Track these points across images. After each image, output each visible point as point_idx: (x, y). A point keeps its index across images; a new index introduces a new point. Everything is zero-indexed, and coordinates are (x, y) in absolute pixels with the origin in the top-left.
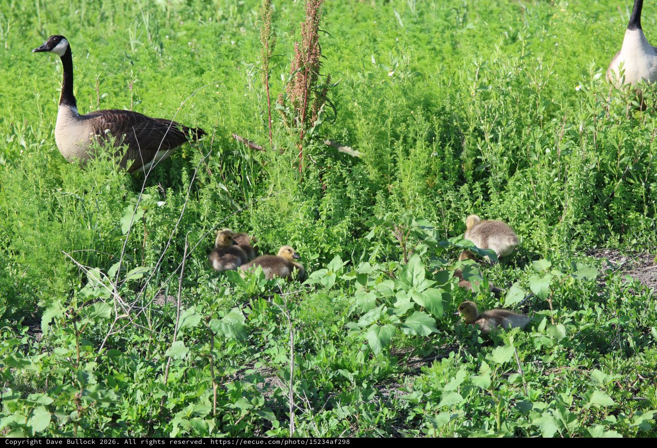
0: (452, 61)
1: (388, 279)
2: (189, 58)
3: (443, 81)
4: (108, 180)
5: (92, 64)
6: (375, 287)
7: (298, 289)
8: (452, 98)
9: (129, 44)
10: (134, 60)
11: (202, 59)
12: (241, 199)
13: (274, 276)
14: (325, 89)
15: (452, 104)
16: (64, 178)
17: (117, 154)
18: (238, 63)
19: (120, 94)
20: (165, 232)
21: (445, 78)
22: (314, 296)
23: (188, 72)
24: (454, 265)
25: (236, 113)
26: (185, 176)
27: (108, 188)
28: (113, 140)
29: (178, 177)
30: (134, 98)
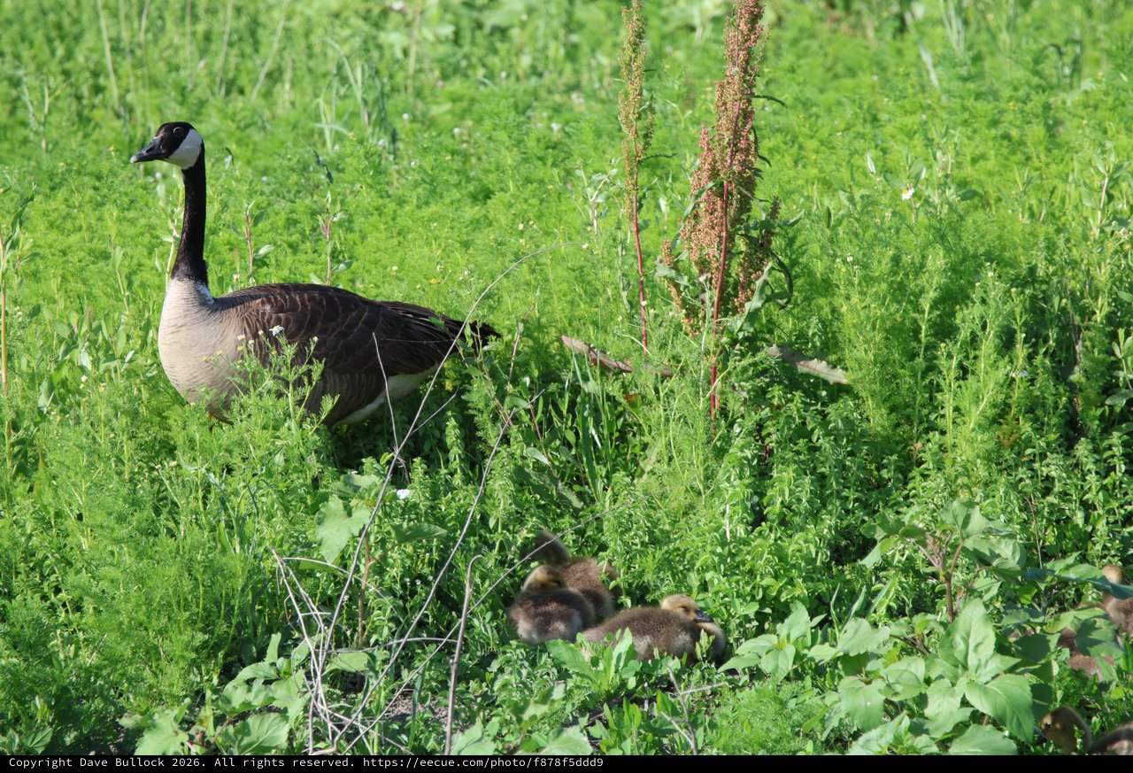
0: (1047, 165)
1: (910, 654)
2: (457, 165)
3: (1030, 209)
4: (278, 443)
5: (238, 181)
6: (882, 673)
7: (710, 681)
8: (1051, 247)
9: (321, 133)
10: (333, 169)
11: (487, 166)
12: (580, 481)
13: (656, 652)
14: (767, 228)
15: (1051, 261)
16: (179, 438)
17: (299, 383)
18: (569, 172)
19: (302, 247)
20: (409, 557)
21: (1034, 202)
22: (746, 695)
23: (456, 194)
24: (1057, 619)
25: (564, 286)
26: (452, 432)
27: (279, 459)
28: (290, 351)
29: (437, 433)
30: (335, 255)
